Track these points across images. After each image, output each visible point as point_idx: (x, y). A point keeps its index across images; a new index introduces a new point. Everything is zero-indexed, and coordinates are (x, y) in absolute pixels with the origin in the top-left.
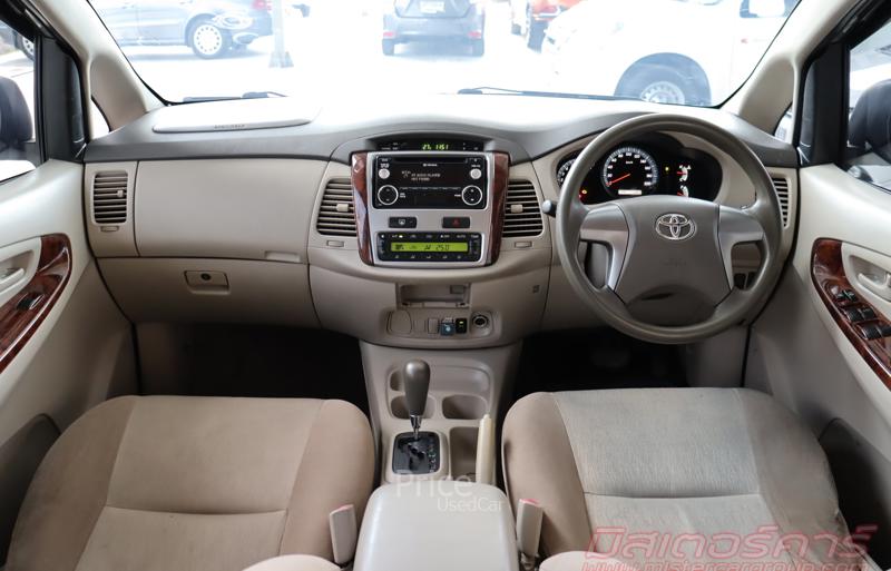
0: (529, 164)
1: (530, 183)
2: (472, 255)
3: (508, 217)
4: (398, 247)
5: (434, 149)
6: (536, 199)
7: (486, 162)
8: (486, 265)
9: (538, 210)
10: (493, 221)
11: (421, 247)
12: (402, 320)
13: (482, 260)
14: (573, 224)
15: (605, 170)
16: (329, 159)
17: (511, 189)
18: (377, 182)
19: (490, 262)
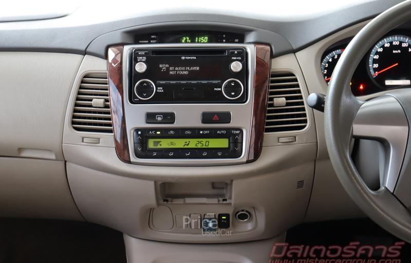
0: (293, 54)
1: (293, 75)
2: (233, 152)
3: (270, 111)
4: (156, 143)
5: (193, 41)
6: (299, 92)
7: (247, 54)
8: (248, 162)
9: (302, 103)
10: (255, 114)
11: (179, 143)
12: (163, 216)
13: (244, 157)
14: (343, 120)
15: (371, 61)
16: (84, 53)
17: (273, 82)
18: (134, 76)
19: (252, 158)
